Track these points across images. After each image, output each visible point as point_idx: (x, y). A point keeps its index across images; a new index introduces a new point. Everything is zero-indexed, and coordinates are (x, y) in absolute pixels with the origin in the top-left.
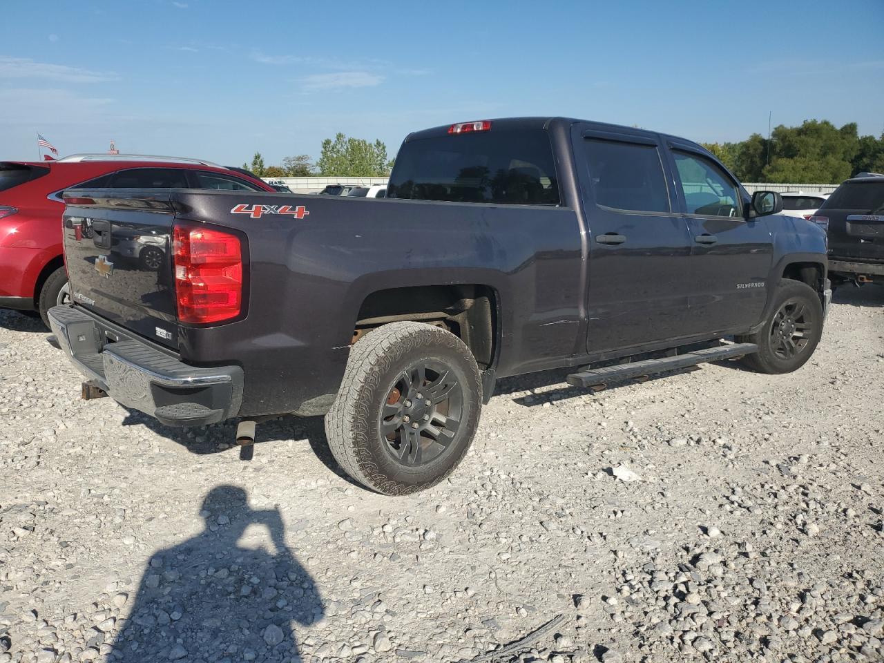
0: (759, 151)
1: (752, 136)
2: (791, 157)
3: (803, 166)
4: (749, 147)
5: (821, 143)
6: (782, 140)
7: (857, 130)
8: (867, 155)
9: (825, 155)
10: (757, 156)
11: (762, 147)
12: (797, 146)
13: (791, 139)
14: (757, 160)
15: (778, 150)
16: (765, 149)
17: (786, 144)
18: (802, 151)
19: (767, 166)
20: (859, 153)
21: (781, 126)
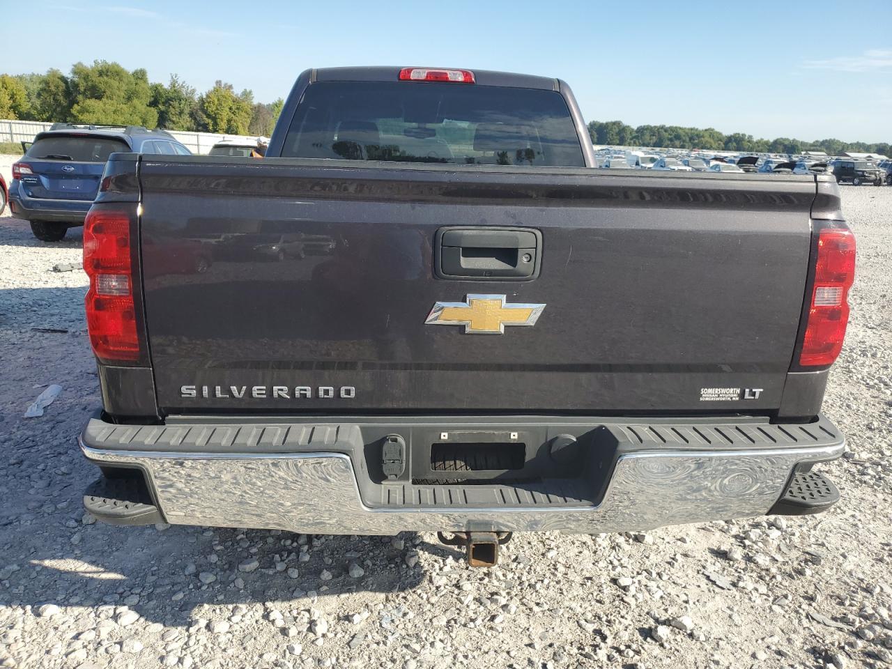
0: (61, 89)
1: (49, 71)
2: (99, 98)
3: (114, 109)
4: (48, 83)
5: (124, 87)
6: (84, 79)
7: (148, 77)
8: (160, 102)
9: (129, 99)
10: (60, 94)
11: (64, 84)
12: (102, 87)
13: (94, 79)
14: (61, 98)
15: (82, 89)
16: (67, 87)
17: (90, 83)
18: (108, 93)
19: (75, 106)
20: (152, 99)
21: (80, 63)
